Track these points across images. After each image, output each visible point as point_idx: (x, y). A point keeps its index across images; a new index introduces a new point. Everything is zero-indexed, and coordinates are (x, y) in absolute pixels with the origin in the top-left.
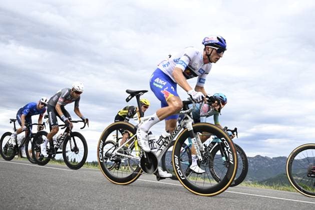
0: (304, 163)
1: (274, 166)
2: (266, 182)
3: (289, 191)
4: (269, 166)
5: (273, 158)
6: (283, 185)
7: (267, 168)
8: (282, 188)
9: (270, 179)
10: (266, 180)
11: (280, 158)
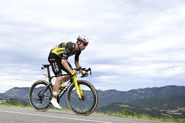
0: (130, 94)
1: (106, 97)
2: (100, 109)
3: (120, 116)
4: (102, 97)
5: (105, 91)
6: (115, 112)
7: (101, 98)
8: (114, 114)
9: (103, 107)
10: (100, 108)
11: (111, 90)
